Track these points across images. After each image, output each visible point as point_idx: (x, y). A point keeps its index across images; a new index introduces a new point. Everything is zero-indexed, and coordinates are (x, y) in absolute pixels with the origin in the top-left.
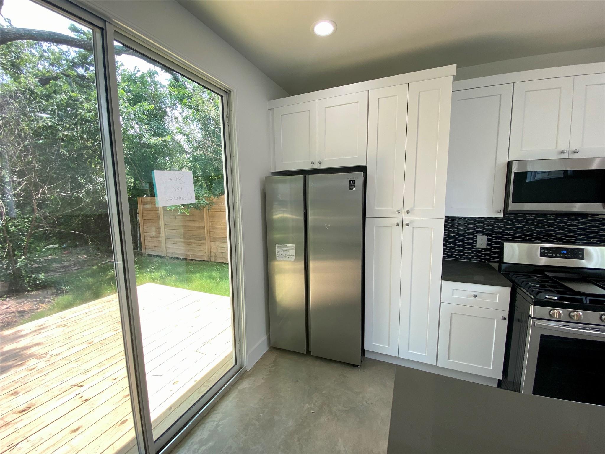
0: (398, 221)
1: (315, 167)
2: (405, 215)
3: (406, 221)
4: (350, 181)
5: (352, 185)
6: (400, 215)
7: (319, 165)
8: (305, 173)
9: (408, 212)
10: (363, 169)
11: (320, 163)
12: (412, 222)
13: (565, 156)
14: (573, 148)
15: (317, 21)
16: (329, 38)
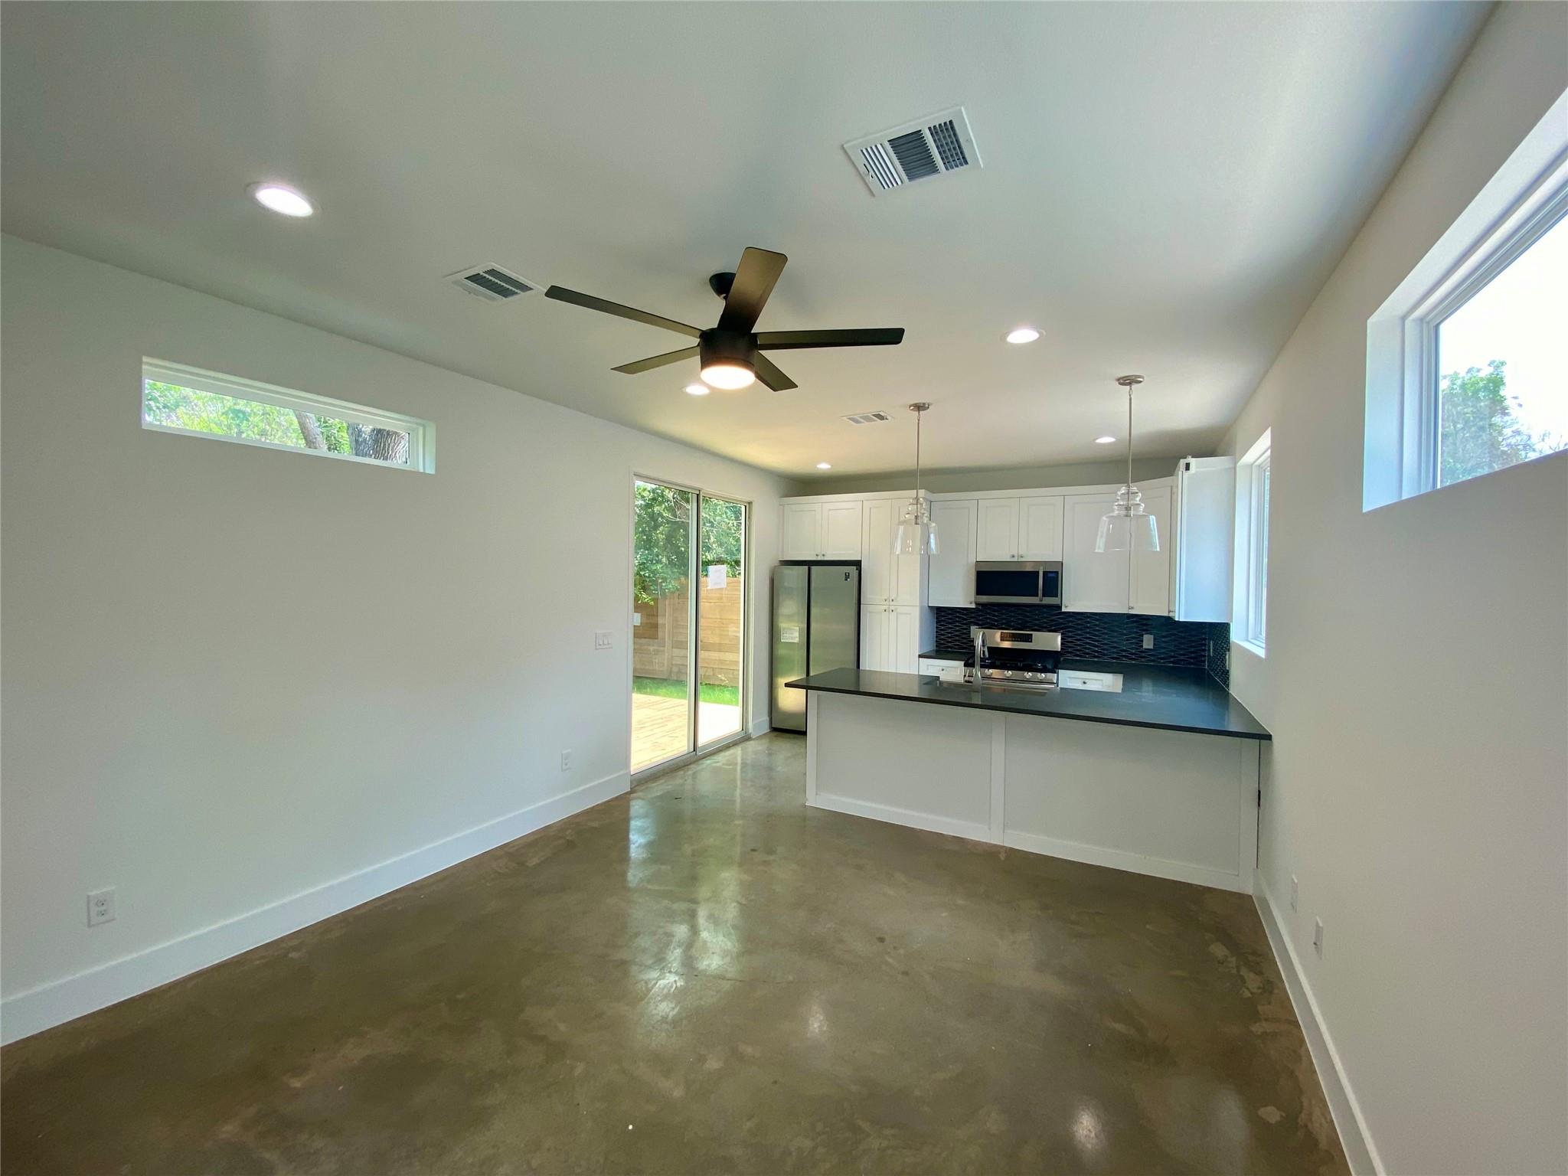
0: (886, 607)
1: (819, 558)
2: (892, 603)
3: (892, 608)
4: (847, 572)
5: (847, 577)
6: (887, 603)
7: (821, 557)
8: (809, 564)
9: (893, 601)
10: (857, 564)
11: (824, 555)
12: (896, 609)
13: (1015, 559)
14: (1020, 553)
15: (819, 463)
16: (828, 469)
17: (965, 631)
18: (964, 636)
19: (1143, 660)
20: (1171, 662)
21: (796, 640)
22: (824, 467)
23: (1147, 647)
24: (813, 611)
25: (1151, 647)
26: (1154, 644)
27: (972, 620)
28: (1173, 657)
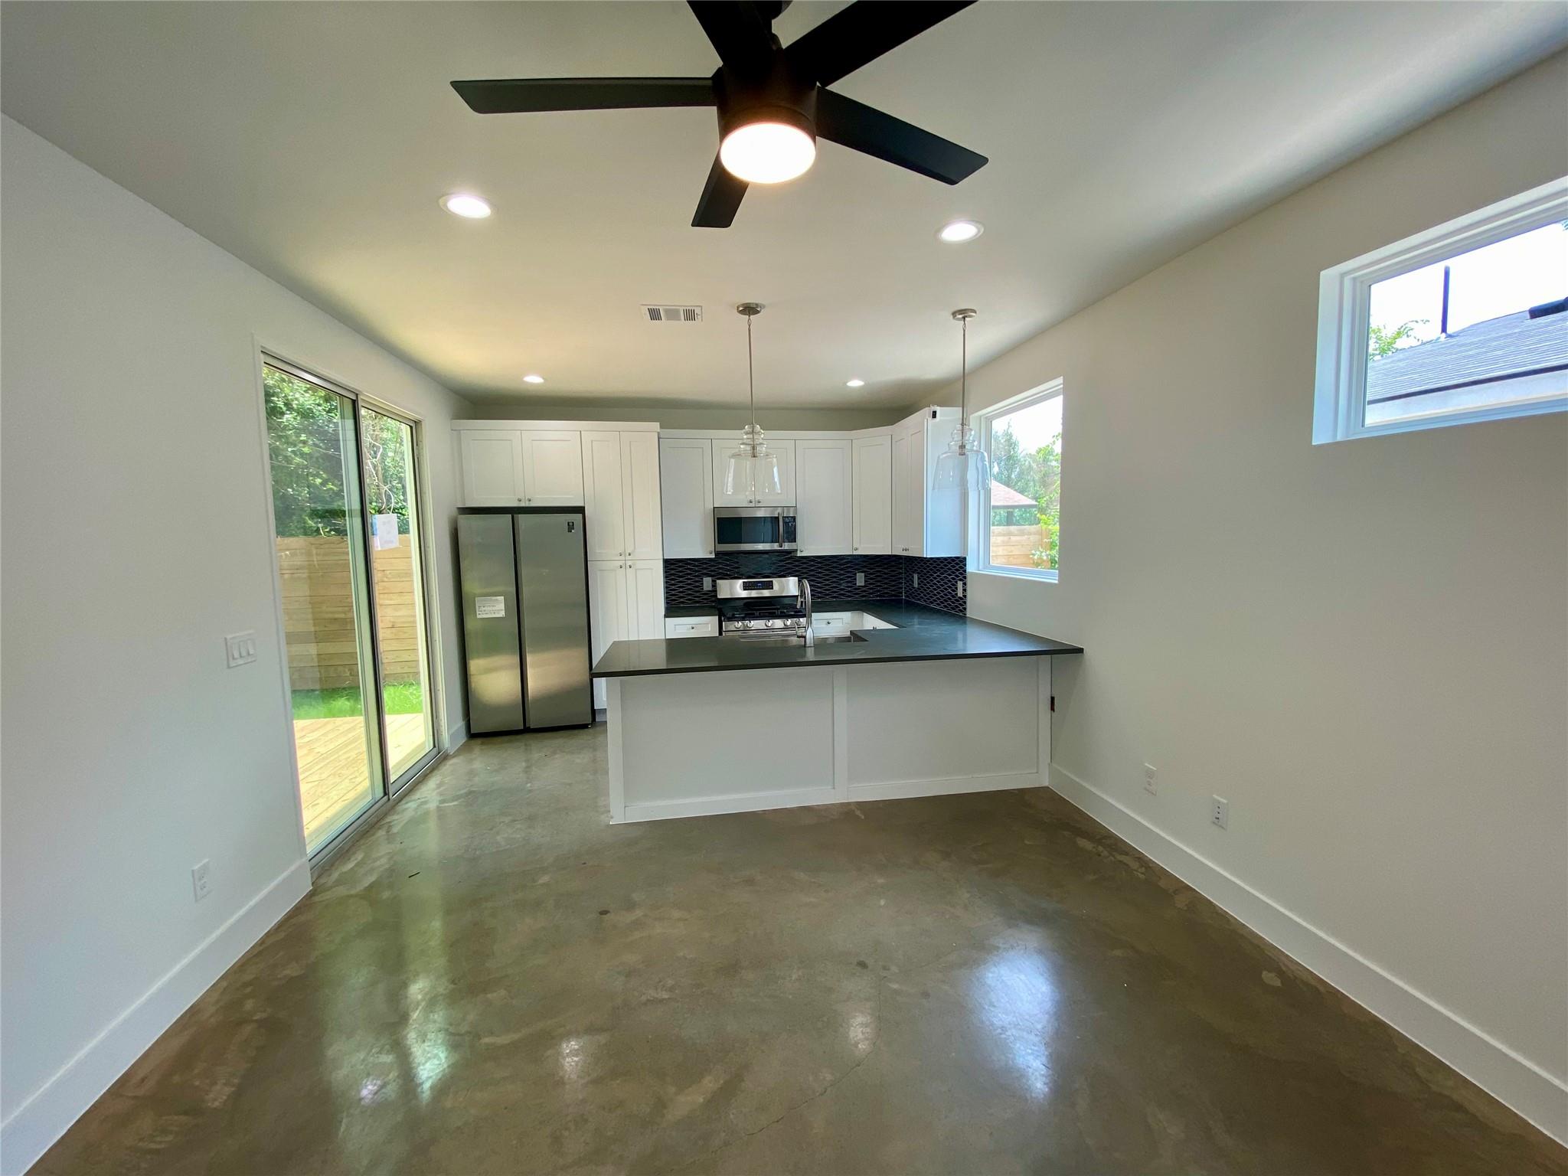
0: (621, 563)
1: (523, 504)
2: (628, 558)
3: (629, 563)
4: (568, 523)
5: (571, 527)
6: (622, 558)
7: (527, 502)
8: (513, 511)
9: (630, 555)
10: (580, 510)
11: (530, 500)
12: (634, 564)
13: (753, 505)
14: (758, 498)
15: (528, 374)
16: (538, 385)
17: (697, 584)
18: (697, 589)
19: (857, 596)
20: (877, 596)
21: (502, 614)
22: (534, 380)
23: (861, 584)
24: (524, 572)
25: (863, 584)
26: (865, 581)
27: (705, 571)
28: (879, 591)
